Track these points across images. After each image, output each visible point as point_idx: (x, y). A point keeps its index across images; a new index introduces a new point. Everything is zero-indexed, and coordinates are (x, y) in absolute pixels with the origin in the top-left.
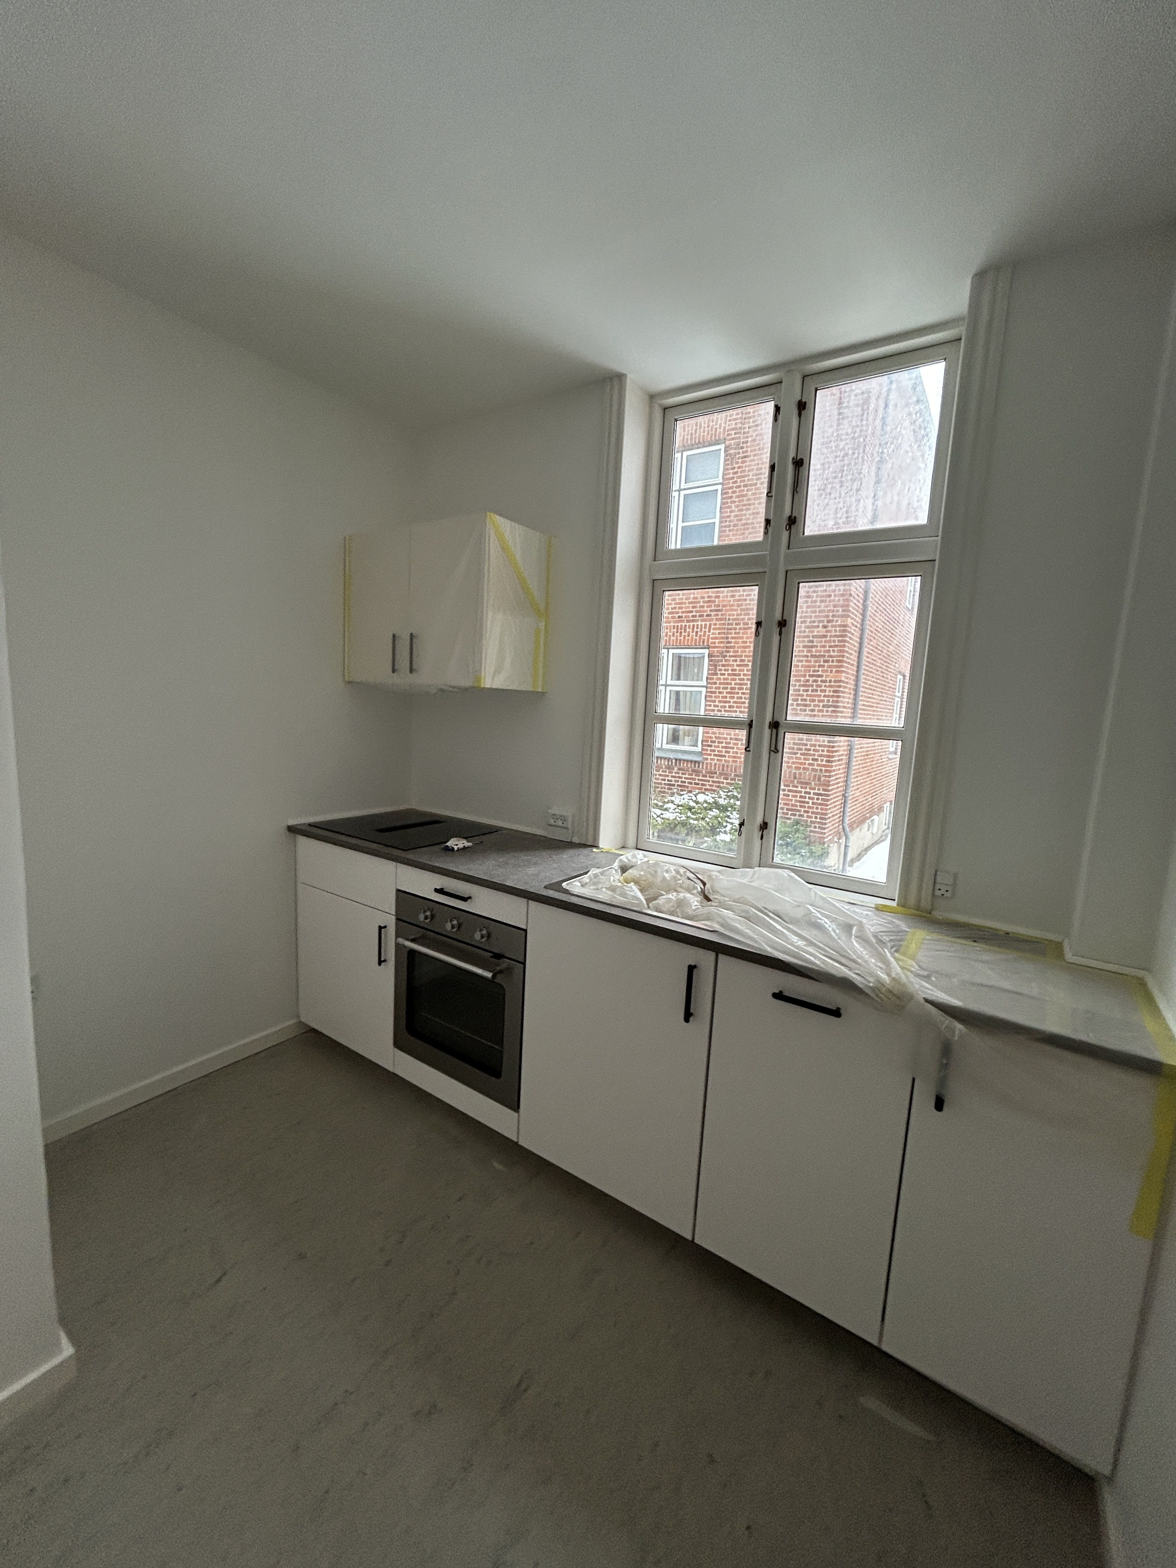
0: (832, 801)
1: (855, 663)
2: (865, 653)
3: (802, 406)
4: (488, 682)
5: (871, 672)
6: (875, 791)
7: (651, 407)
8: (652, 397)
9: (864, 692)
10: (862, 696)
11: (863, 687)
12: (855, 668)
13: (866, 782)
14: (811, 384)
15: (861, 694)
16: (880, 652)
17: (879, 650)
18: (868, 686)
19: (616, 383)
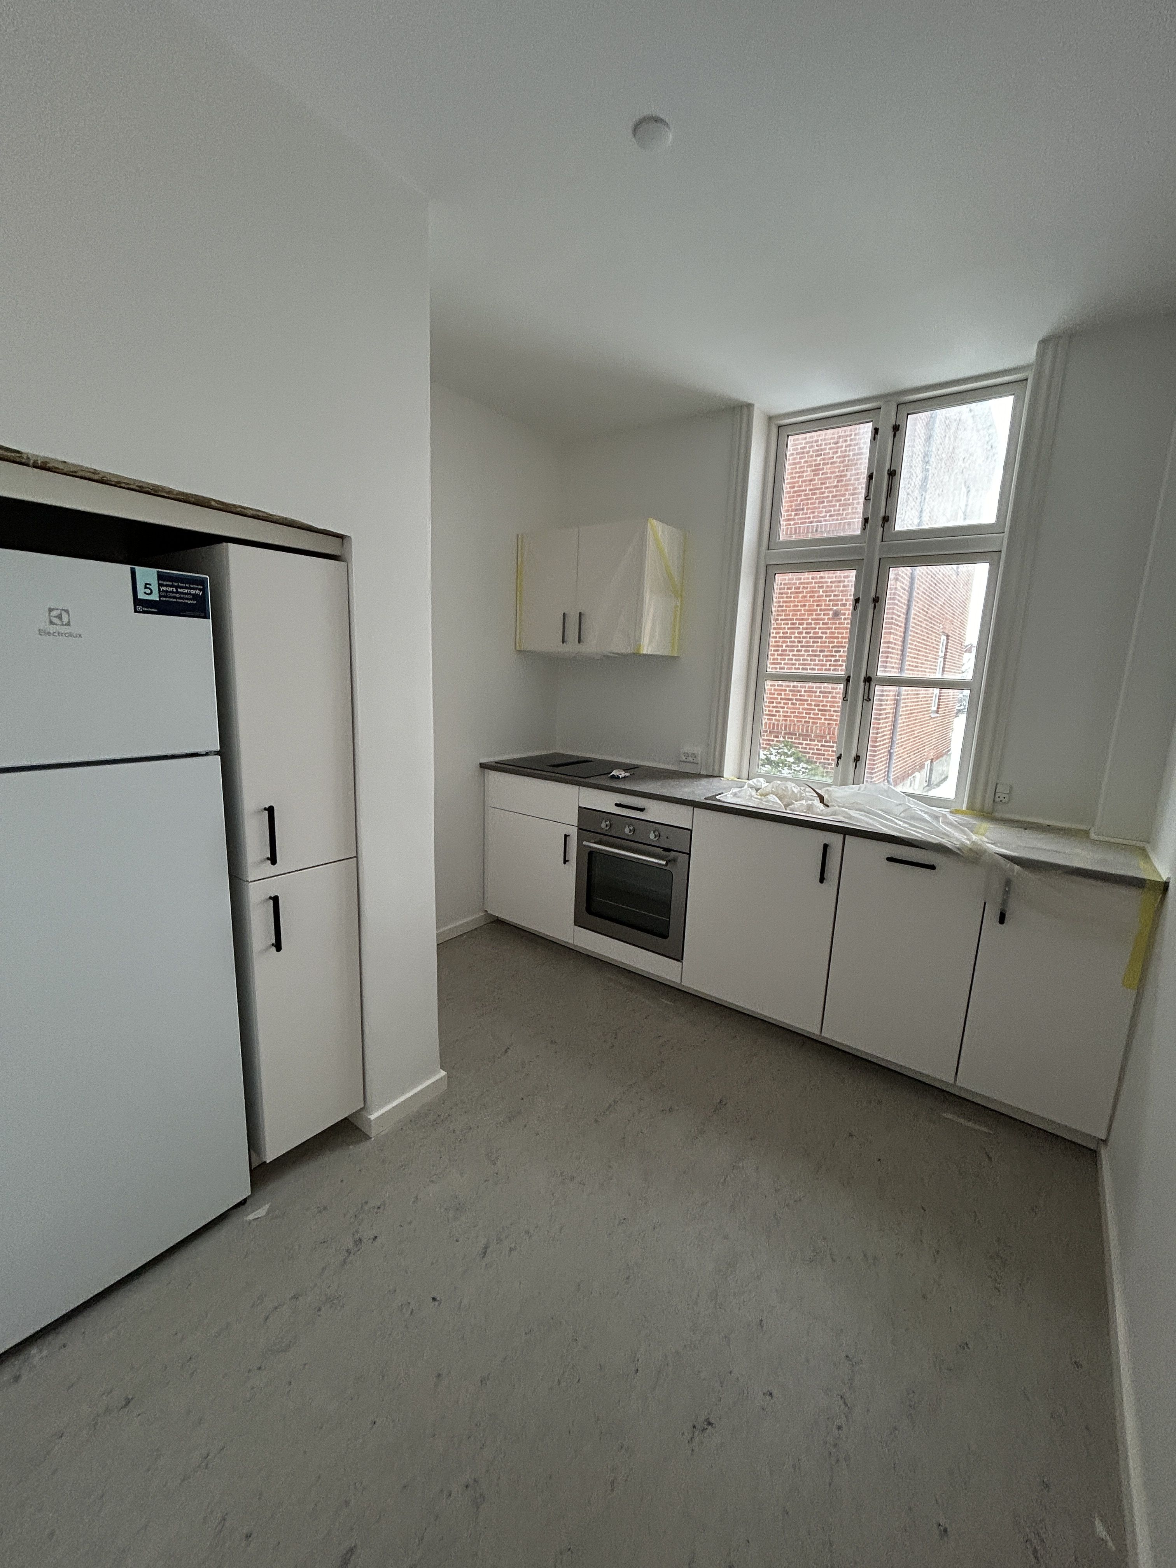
0: (879, 757)
1: (903, 625)
2: (912, 616)
3: (896, 428)
4: (644, 651)
5: (917, 633)
6: (918, 749)
7: (769, 427)
8: (770, 419)
9: (911, 653)
10: (908, 656)
11: (909, 648)
12: (902, 630)
13: (909, 739)
14: (904, 410)
15: (908, 654)
16: (925, 613)
17: (925, 611)
18: (914, 647)
19: (745, 411)
